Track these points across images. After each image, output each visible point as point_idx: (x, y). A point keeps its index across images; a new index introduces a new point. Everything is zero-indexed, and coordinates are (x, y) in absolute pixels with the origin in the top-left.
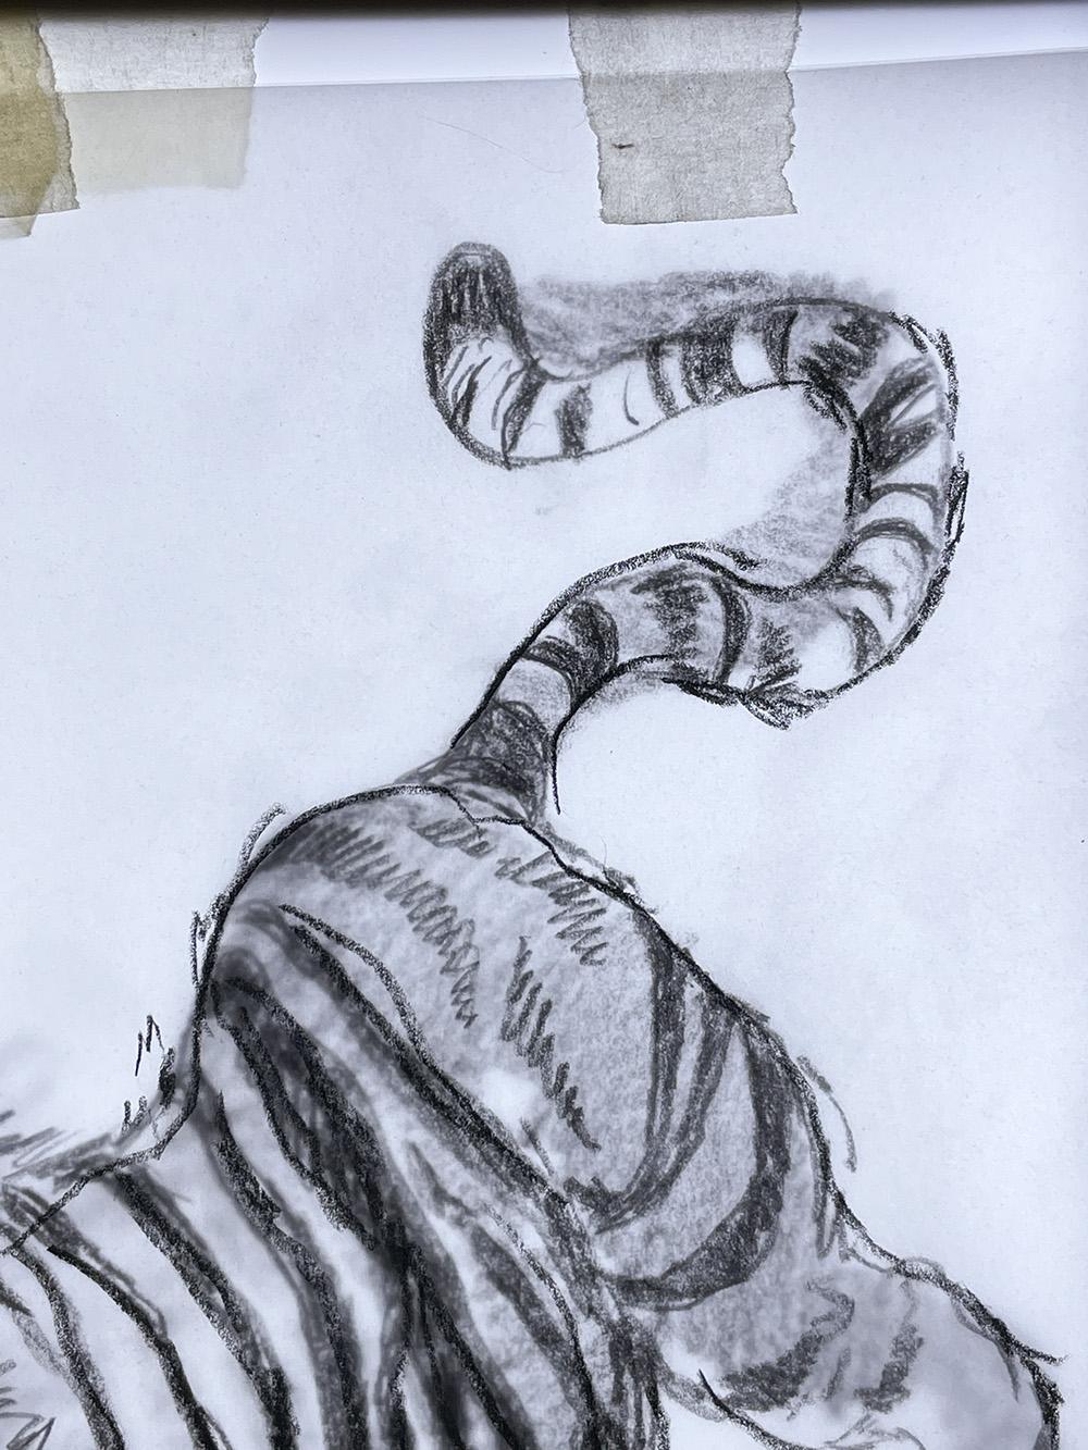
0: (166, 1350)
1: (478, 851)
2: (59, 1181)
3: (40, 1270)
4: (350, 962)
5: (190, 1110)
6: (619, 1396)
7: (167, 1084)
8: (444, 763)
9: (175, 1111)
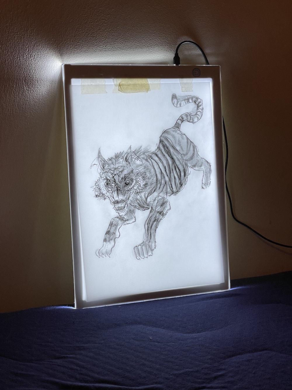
0: (158, 165)
1: (176, 132)
2: (151, 154)
3: (150, 160)
4: (169, 139)
5: (159, 149)
6: (185, 167)
7: (158, 147)
8: (174, 127)
9: (158, 149)
